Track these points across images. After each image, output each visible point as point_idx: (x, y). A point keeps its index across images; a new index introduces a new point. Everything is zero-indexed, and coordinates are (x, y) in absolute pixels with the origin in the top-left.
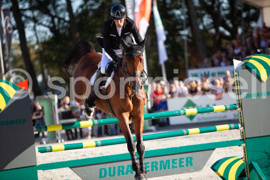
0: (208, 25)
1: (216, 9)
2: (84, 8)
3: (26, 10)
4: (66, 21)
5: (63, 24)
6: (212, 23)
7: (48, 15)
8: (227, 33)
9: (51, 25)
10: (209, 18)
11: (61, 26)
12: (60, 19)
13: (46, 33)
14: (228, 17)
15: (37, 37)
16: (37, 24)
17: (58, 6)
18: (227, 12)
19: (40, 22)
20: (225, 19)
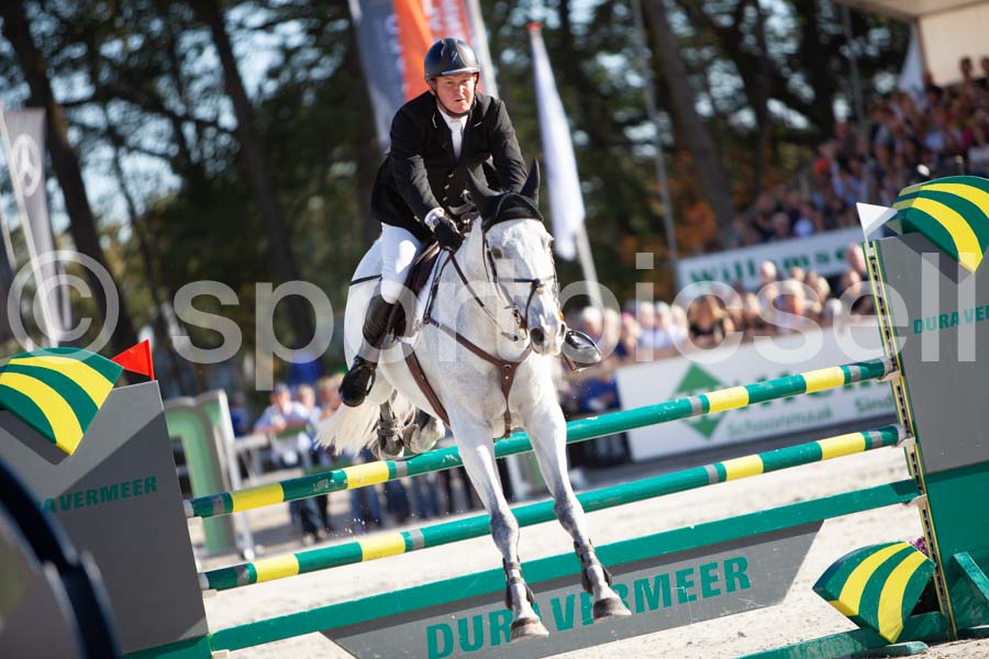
0: (727, 98)
1: (750, 40)
2: (285, 76)
3: (79, 104)
4: (222, 130)
5: (214, 139)
6: (739, 91)
7: (159, 114)
8: (799, 121)
9: (174, 150)
10: (727, 72)
11: (209, 149)
12: (201, 125)
13: (158, 180)
14: (793, 61)
15: (129, 198)
16: (123, 150)
17: (192, 78)
18: (790, 47)
19: (132, 141)
20: (785, 71)
